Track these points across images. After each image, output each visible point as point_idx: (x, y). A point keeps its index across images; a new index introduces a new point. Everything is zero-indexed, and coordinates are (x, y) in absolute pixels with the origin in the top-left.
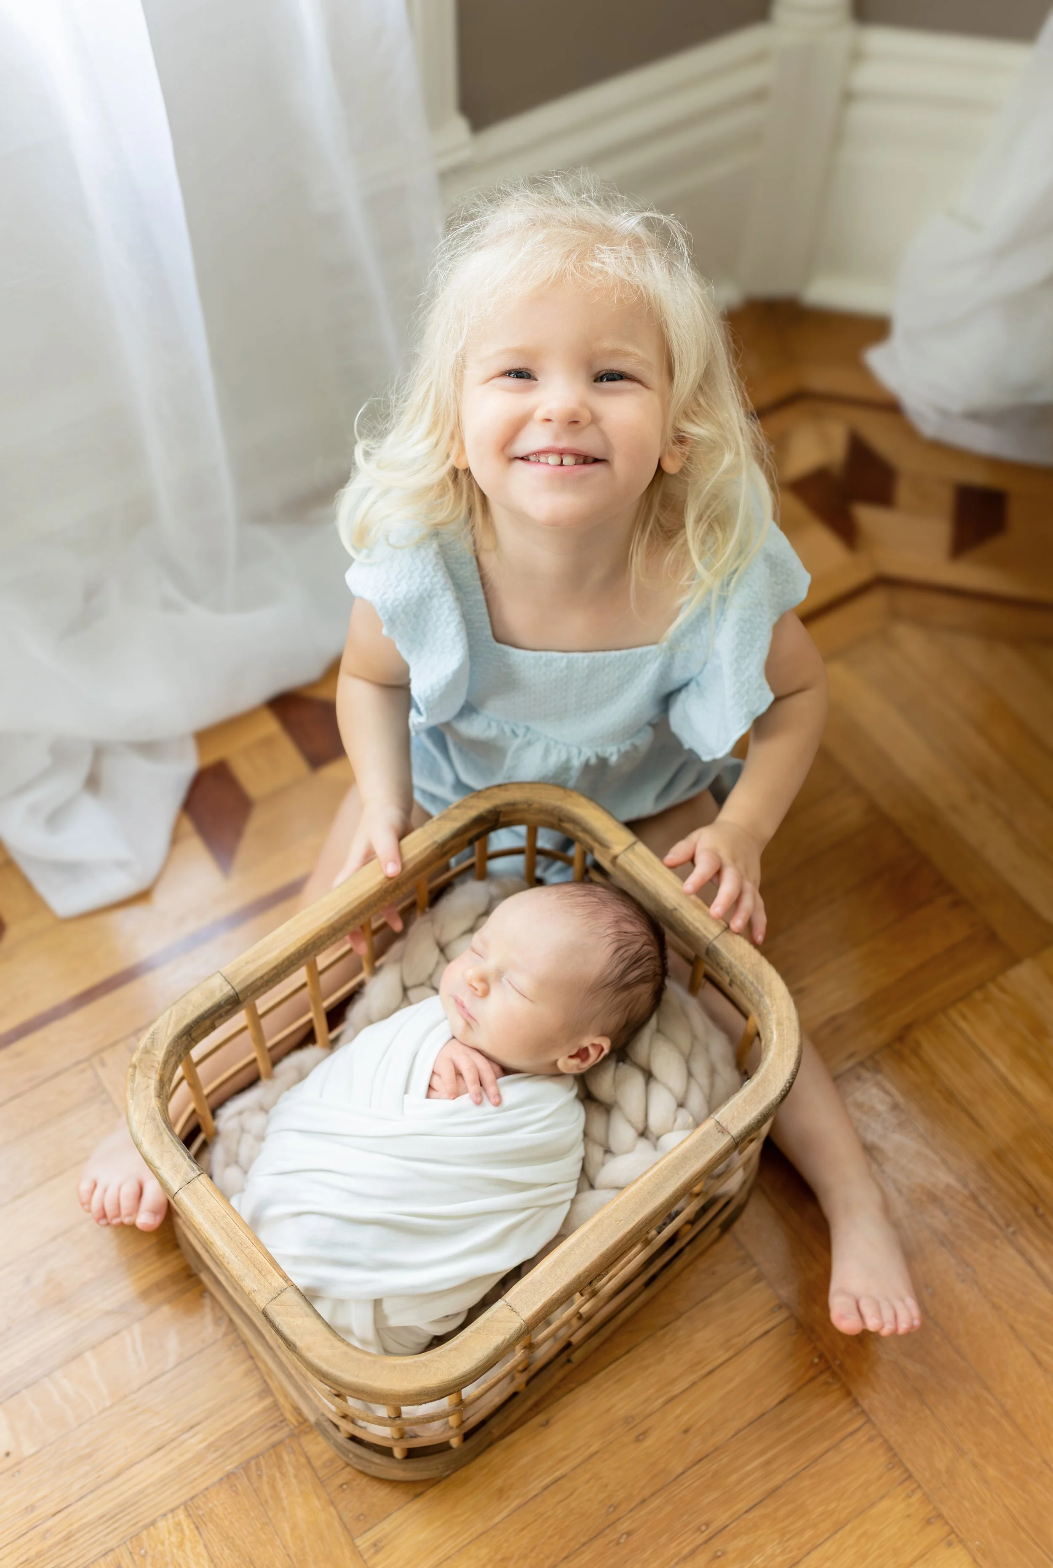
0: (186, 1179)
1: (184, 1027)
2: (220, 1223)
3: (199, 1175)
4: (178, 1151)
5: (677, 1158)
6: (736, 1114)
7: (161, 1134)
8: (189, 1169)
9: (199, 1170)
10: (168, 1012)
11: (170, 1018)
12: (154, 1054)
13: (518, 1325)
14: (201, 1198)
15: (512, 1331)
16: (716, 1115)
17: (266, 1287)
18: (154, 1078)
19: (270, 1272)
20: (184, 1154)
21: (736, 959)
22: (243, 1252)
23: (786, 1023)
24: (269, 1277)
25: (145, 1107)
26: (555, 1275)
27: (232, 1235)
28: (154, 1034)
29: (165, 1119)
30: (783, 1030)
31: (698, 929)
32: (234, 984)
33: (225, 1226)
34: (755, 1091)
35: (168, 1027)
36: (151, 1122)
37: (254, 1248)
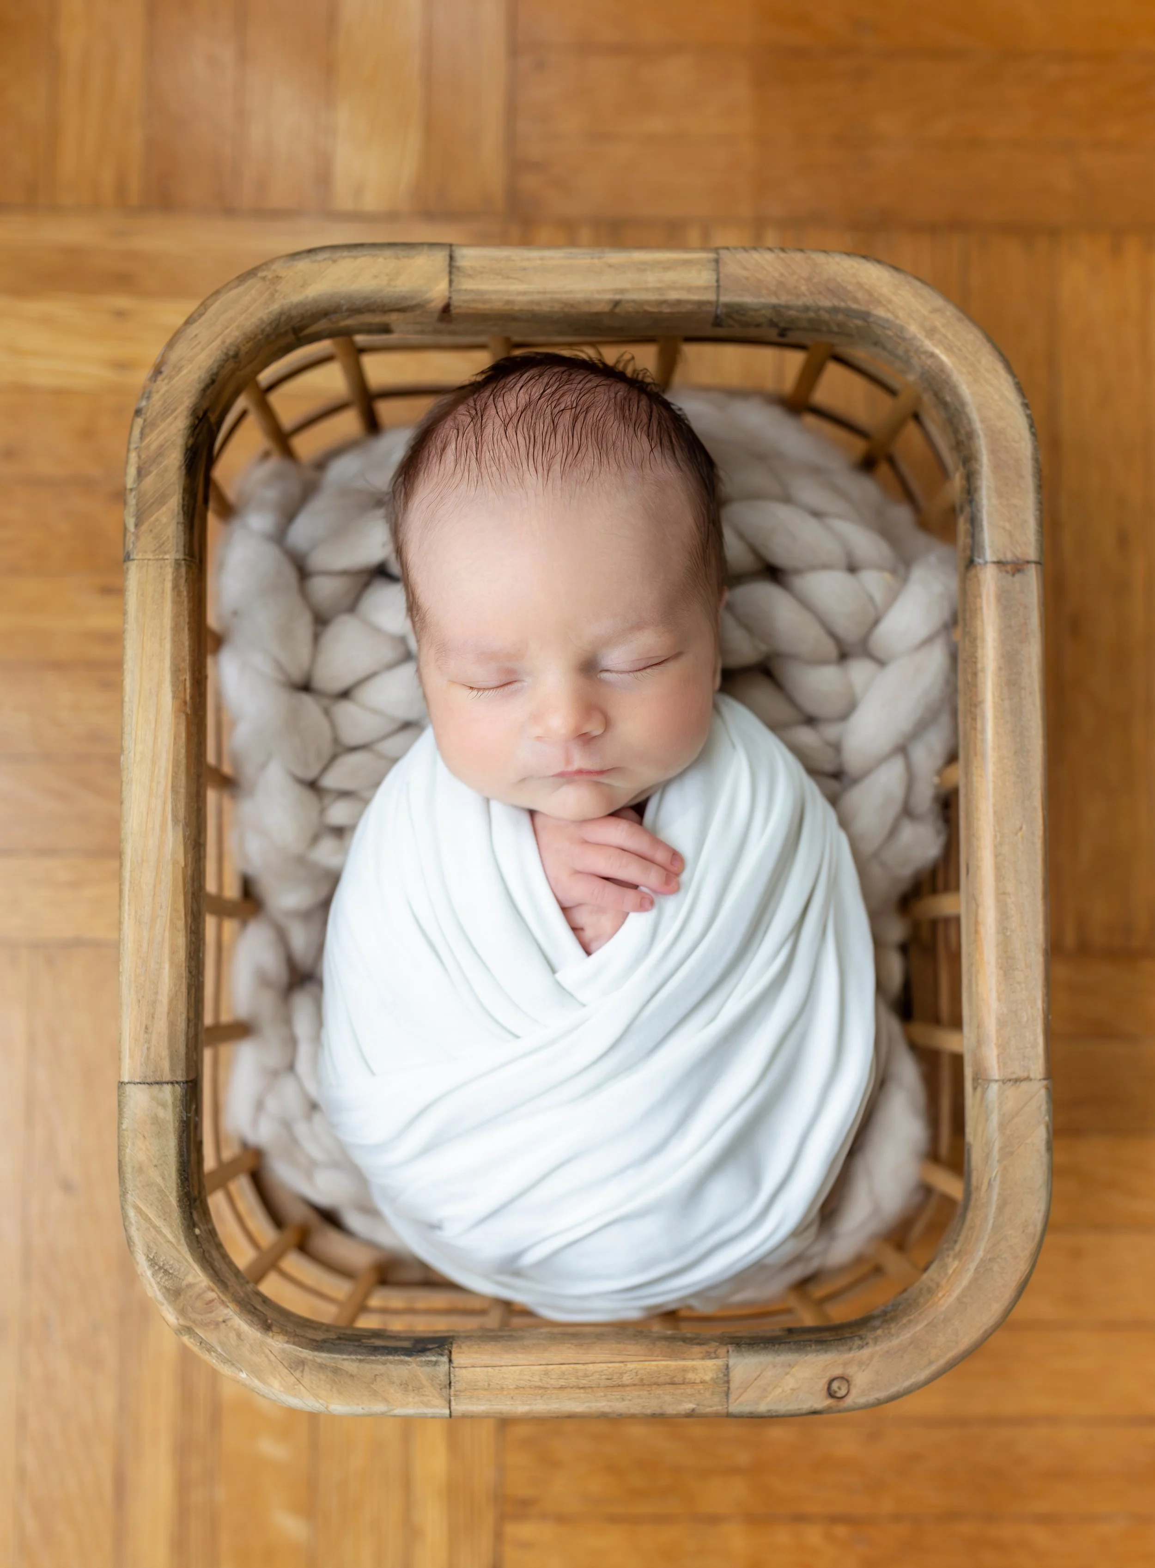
0: (440, 1385)
1: (180, 1207)
2: (552, 1385)
3: (450, 1361)
4: (384, 1363)
5: (1000, 669)
6: (1008, 526)
7: (336, 1371)
8: (428, 1369)
9: (442, 1355)
10: (132, 1213)
11: (147, 1219)
12: (190, 1286)
13: (1043, 1092)
14: (489, 1385)
15: (1044, 1107)
16: (984, 554)
17: (702, 1391)
18: (231, 1313)
19: (685, 1370)
20: (397, 1358)
21: (776, 294)
22: (624, 1386)
23: (938, 322)
24: (690, 1376)
25: (270, 1361)
26: (1019, 983)
27: (586, 1382)
28: (153, 1262)
29: (315, 1344)
30: (945, 337)
31: (679, 302)
32: (167, 1077)
33: (562, 1382)
34: (998, 467)
35: (159, 1232)
36: (302, 1372)
37: (631, 1366)
